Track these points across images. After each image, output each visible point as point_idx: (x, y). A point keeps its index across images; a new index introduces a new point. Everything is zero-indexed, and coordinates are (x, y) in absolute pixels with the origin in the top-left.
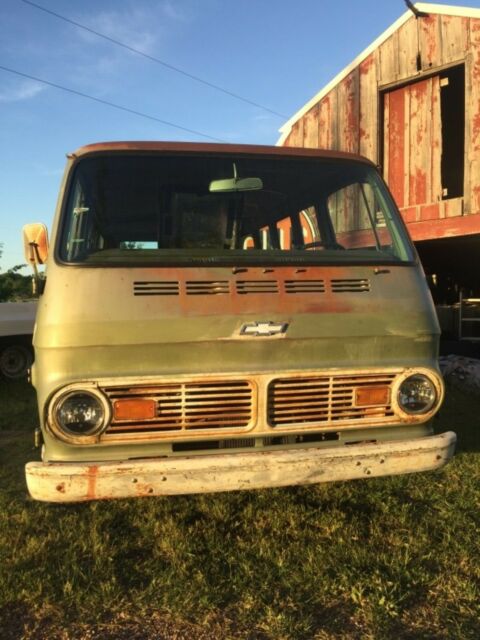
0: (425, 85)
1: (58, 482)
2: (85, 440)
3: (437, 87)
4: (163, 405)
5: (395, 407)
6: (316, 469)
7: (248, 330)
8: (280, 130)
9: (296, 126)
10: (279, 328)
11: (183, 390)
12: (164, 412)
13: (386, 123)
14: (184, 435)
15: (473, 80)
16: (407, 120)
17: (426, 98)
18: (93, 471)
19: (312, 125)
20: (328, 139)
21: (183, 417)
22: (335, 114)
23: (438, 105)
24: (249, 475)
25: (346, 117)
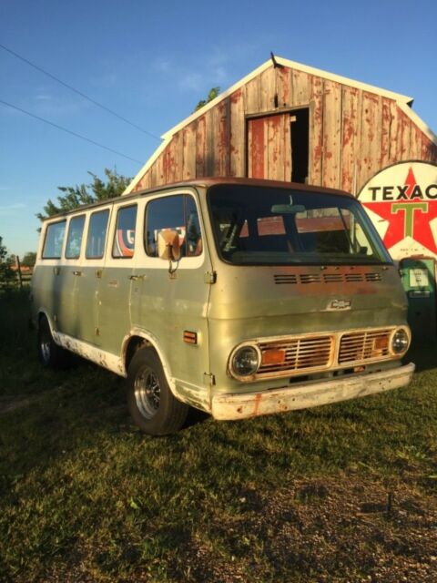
0: (280, 121)
1: (238, 406)
2: (247, 378)
3: (288, 122)
4: (289, 353)
5: (390, 349)
6: (363, 388)
7: (335, 305)
8: (163, 137)
9: (176, 135)
10: (348, 304)
11: (299, 343)
12: (288, 358)
13: (250, 143)
14: (296, 372)
15: (315, 121)
16: (266, 143)
17: (280, 129)
18: (259, 396)
19: (190, 136)
20: (204, 150)
21: (297, 360)
22: (210, 130)
23: (288, 135)
24: (333, 394)
25: (219, 134)
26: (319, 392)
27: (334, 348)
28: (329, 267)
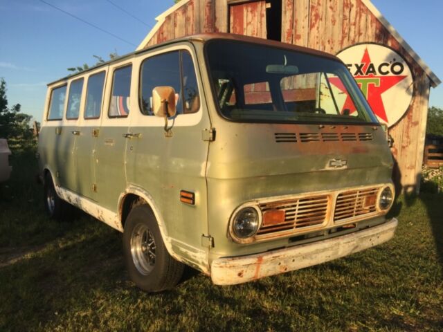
0: (256, 5)
1: (239, 271)
2: (248, 240)
3: (264, 8)
4: (288, 213)
5: (377, 206)
6: (356, 245)
7: (333, 164)
8: (156, 19)
9: (169, 17)
10: (344, 162)
11: (298, 203)
12: (288, 218)
13: (231, 26)
14: (295, 232)
15: (287, 7)
16: (245, 26)
17: (257, 13)
18: (260, 259)
19: (180, 18)
20: (193, 30)
21: (296, 220)
22: (197, 14)
23: (264, 19)
24: (330, 253)
25: (205, 17)
26: (318, 252)
27: (331, 207)
28: (326, 126)
